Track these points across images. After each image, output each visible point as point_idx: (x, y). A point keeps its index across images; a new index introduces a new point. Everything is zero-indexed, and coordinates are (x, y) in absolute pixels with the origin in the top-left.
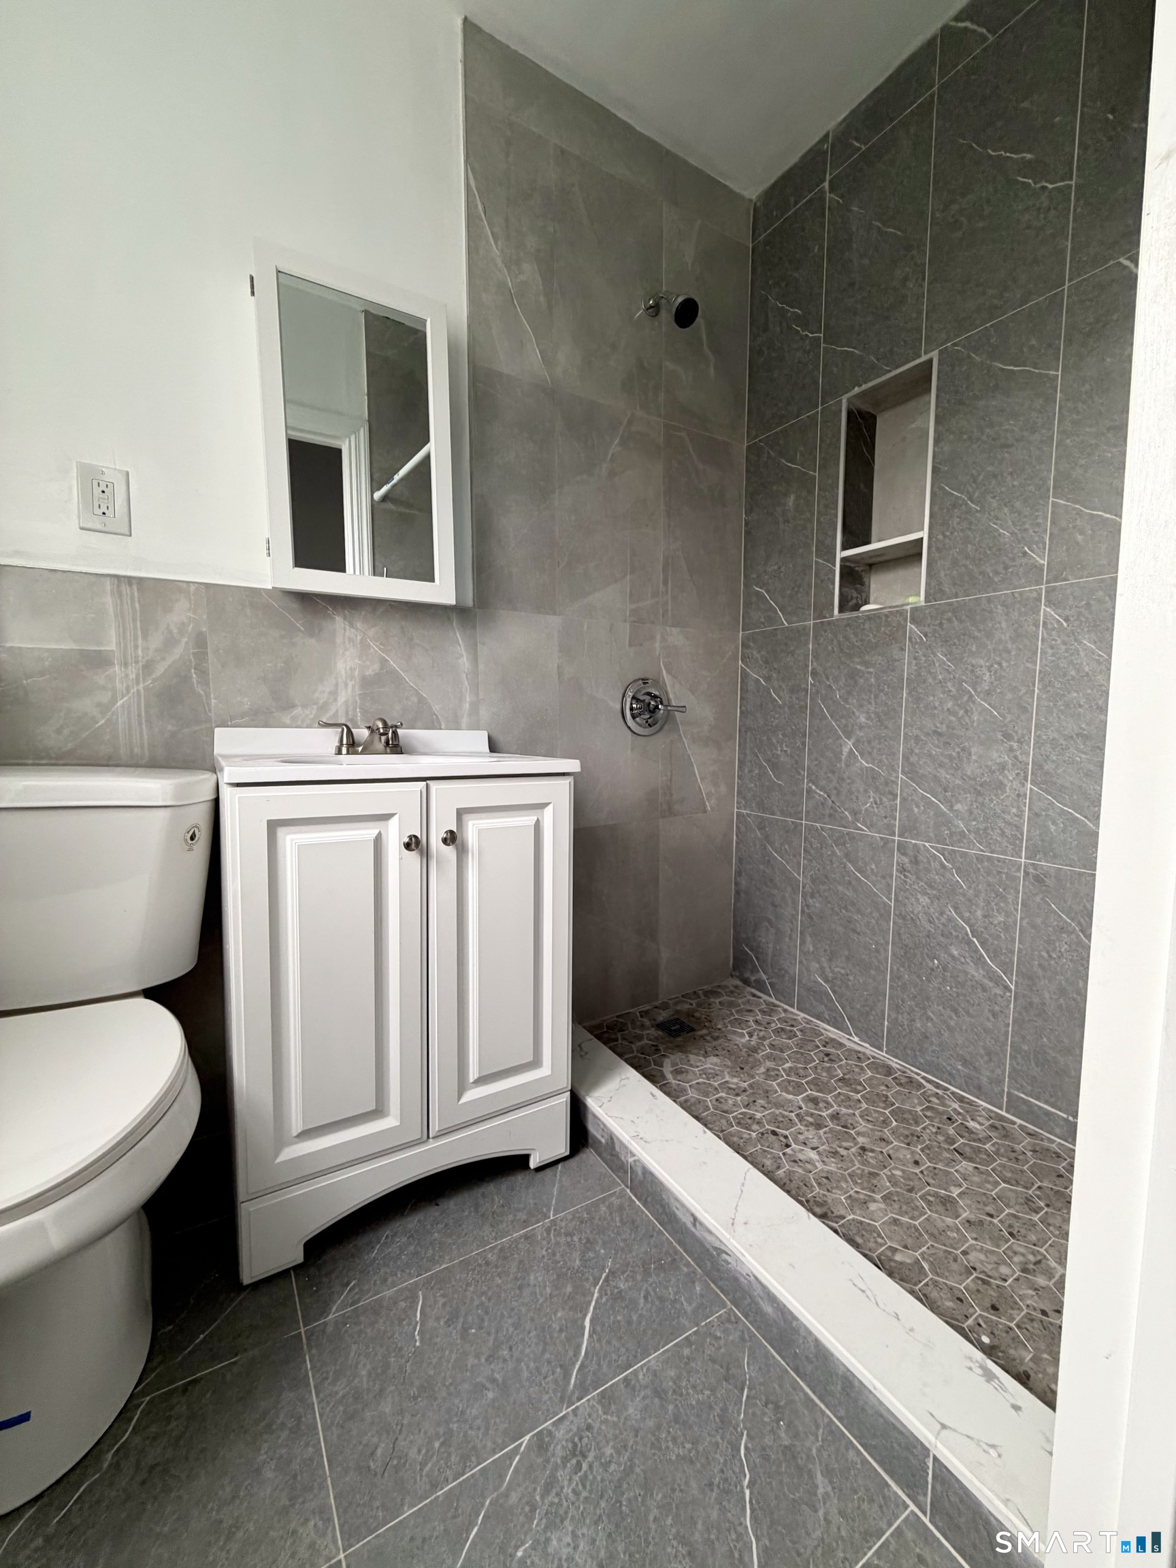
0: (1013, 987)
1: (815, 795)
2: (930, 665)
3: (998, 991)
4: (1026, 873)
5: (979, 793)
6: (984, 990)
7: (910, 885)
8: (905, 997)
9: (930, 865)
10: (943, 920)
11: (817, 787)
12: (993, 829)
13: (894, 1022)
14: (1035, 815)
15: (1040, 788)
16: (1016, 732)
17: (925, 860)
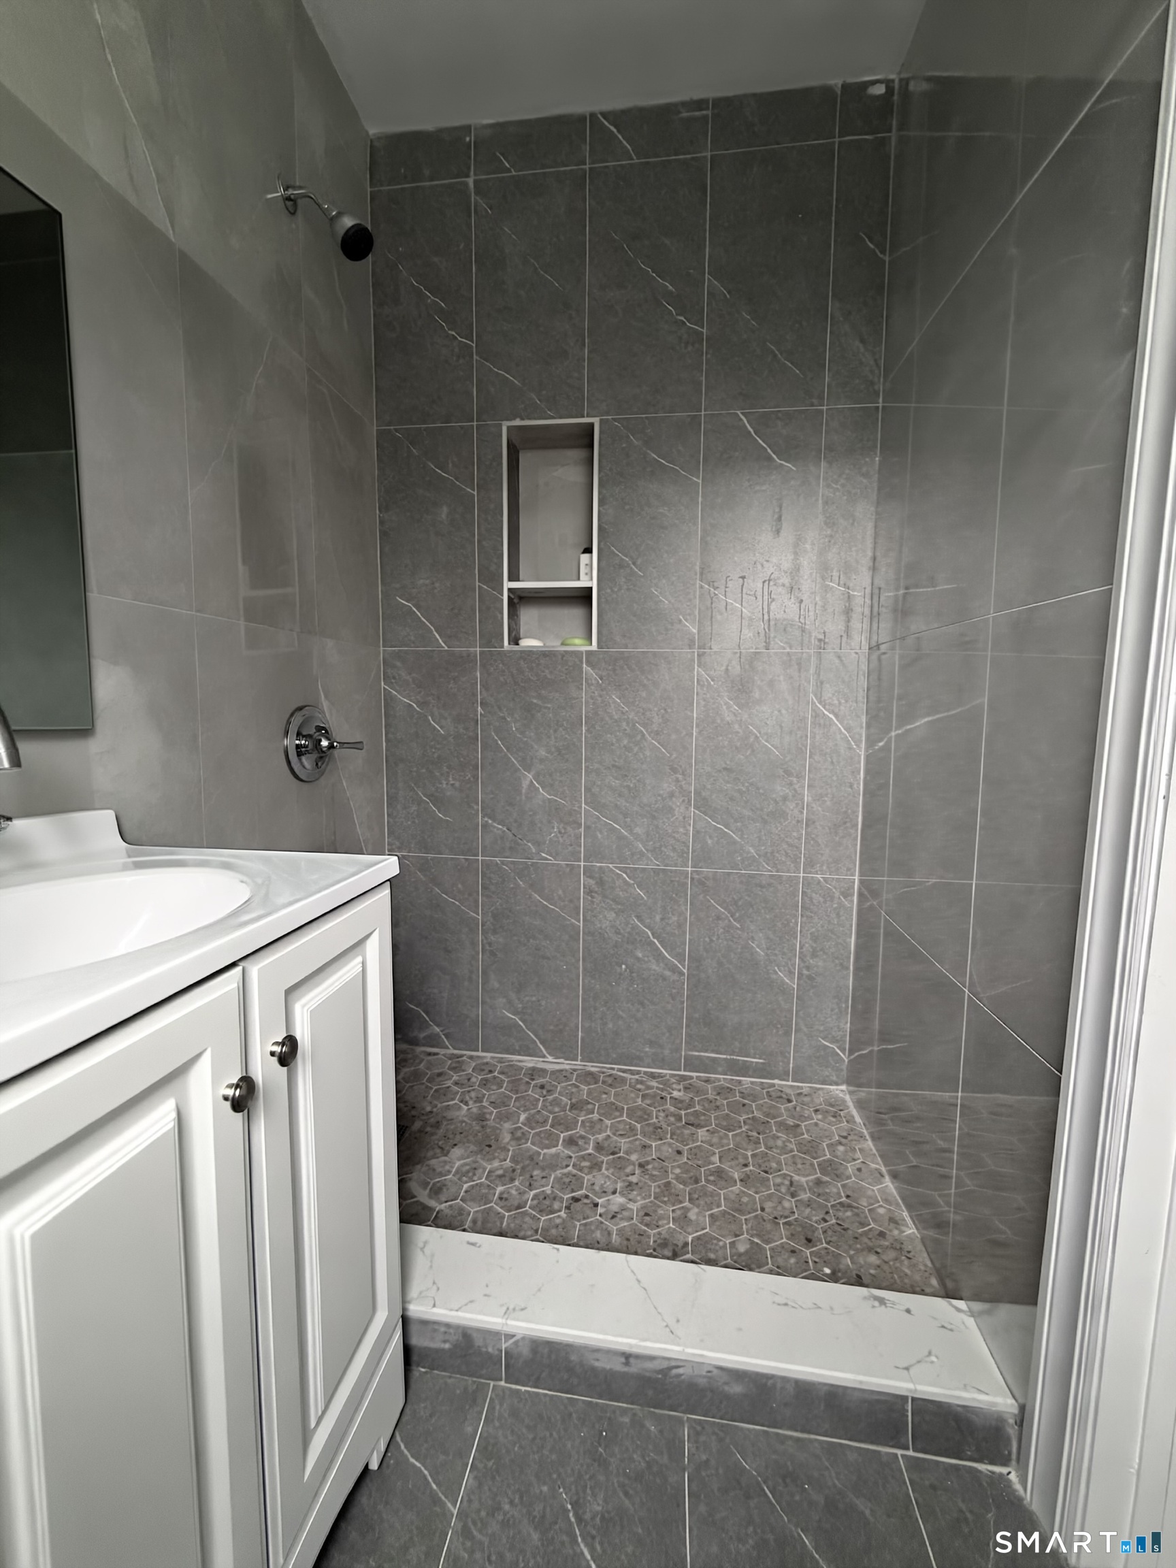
0: (685, 971)
1: (492, 828)
2: (606, 705)
3: (675, 977)
4: (692, 879)
5: (654, 818)
6: (664, 979)
7: (598, 905)
8: (597, 1004)
9: (615, 883)
10: (628, 930)
11: (494, 821)
12: (666, 847)
13: (587, 1031)
14: (697, 833)
15: (700, 811)
16: (681, 766)
17: (610, 880)
